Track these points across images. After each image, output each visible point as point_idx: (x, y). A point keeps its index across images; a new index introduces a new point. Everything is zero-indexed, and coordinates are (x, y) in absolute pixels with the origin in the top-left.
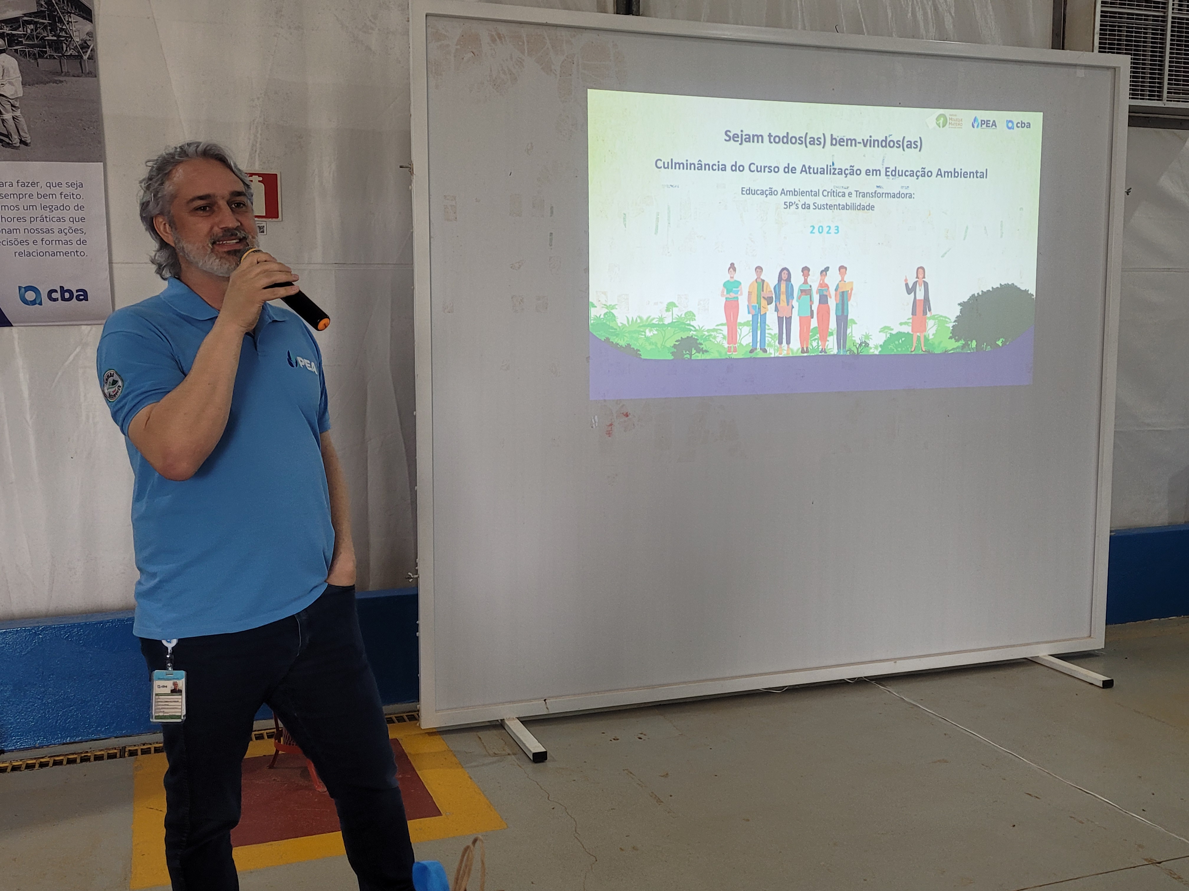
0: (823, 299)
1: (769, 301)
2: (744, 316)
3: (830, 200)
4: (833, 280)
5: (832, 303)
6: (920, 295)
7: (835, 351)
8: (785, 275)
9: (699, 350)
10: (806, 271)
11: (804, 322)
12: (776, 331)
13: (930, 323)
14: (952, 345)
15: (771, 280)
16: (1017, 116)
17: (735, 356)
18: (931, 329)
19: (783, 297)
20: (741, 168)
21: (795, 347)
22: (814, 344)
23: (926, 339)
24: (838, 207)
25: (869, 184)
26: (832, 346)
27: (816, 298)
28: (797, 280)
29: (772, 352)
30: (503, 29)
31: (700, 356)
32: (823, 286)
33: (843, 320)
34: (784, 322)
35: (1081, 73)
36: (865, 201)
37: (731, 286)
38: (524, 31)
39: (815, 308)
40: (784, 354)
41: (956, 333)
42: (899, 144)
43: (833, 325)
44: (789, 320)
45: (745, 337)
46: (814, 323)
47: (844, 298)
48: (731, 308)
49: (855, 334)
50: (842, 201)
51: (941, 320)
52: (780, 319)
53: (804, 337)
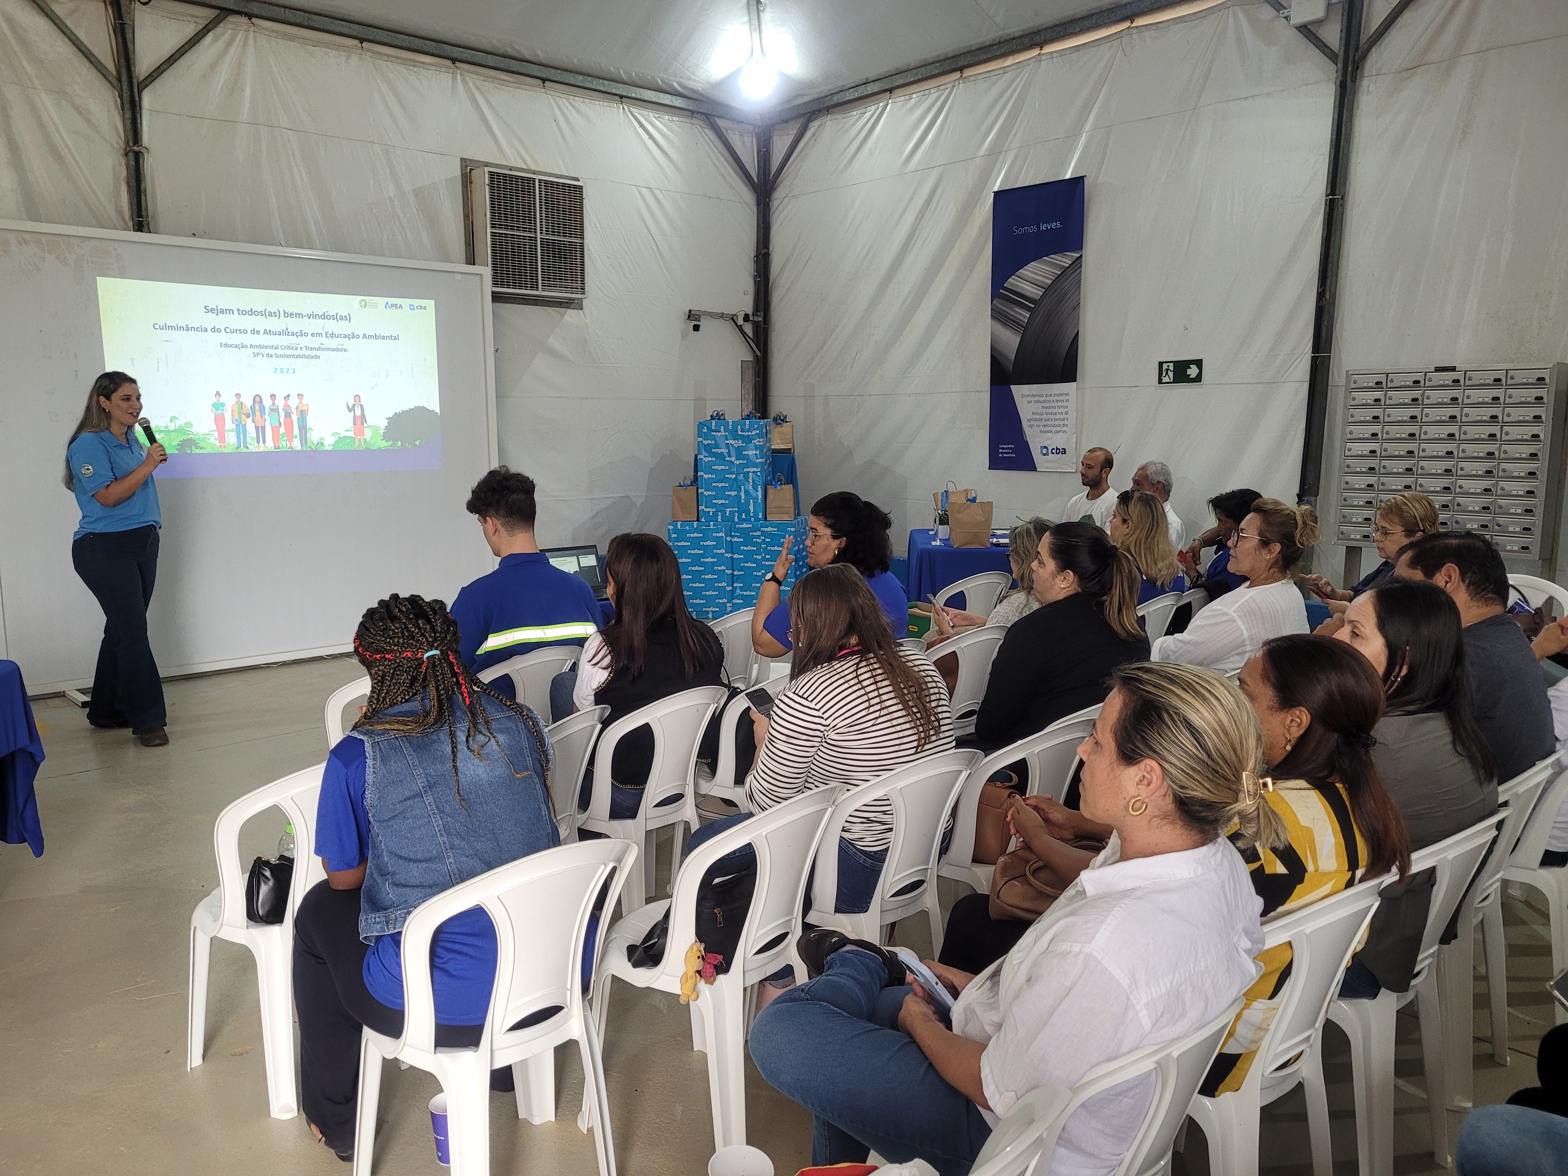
0: (288, 415)
1: (248, 416)
2: (229, 425)
3: (287, 352)
4: (293, 402)
5: (294, 417)
6: (358, 412)
7: (299, 448)
8: (257, 399)
9: (197, 448)
10: (273, 397)
11: (275, 430)
12: (254, 434)
13: (367, 431)
14: (384, 444)
15: (248, 402)
16: (417, 302)
17: (225, 451)
18: (368, 434)
19: (258, 413)
20: (219, 330)
21: (270, 445)
22: (284, 444)
23: (365, 440)
24: (293, 356)
25: (315, 342)
26: (297, 444)
27: (282, 414)
28: (267, 403)
29: (253, 448)
30: (27, 237)
31: (198, 451)
32: (287, 406)
33: (303, 428)
34: (260, 430)
35: (459, 277)
36: (313, 353)
37: (218, 406)
38: (43, 239)
39: (282, 420)
40: (262, 449)
41: (386, 437)
42: (334, 317)
43: (296, 431)
44: (263, 428)
45: (232, 439)
46: (282, 430)
47: (303, 415)
48: (219, 420)
49: (314, 437)
50: (296, 353)
51: (375, 429)
52: (257, 428)
53: (276, 438)
